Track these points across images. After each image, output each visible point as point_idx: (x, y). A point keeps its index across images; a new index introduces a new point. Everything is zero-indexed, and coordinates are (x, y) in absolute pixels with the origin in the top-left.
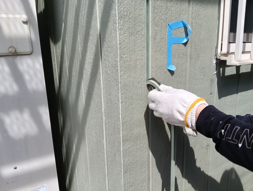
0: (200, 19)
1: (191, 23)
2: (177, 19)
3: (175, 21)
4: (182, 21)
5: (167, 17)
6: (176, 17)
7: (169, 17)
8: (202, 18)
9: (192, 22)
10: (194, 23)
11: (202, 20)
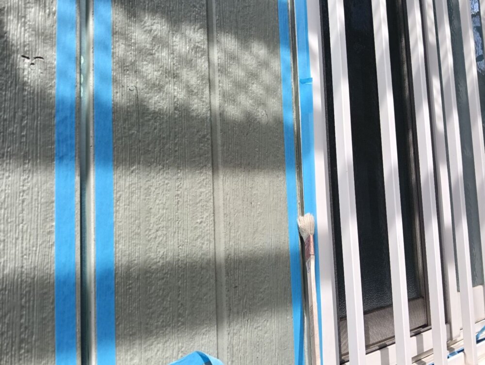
0: (255, 328)
1: (228, 348)
2: (182, 352)
3: (176, 358)
4: (198, 353)
5: (149, 357)
6: (178, 348)
7: (156, 354)
8: (259, 327)
9: (230, 343)
10: (238, 345)
11: (261, 330)
